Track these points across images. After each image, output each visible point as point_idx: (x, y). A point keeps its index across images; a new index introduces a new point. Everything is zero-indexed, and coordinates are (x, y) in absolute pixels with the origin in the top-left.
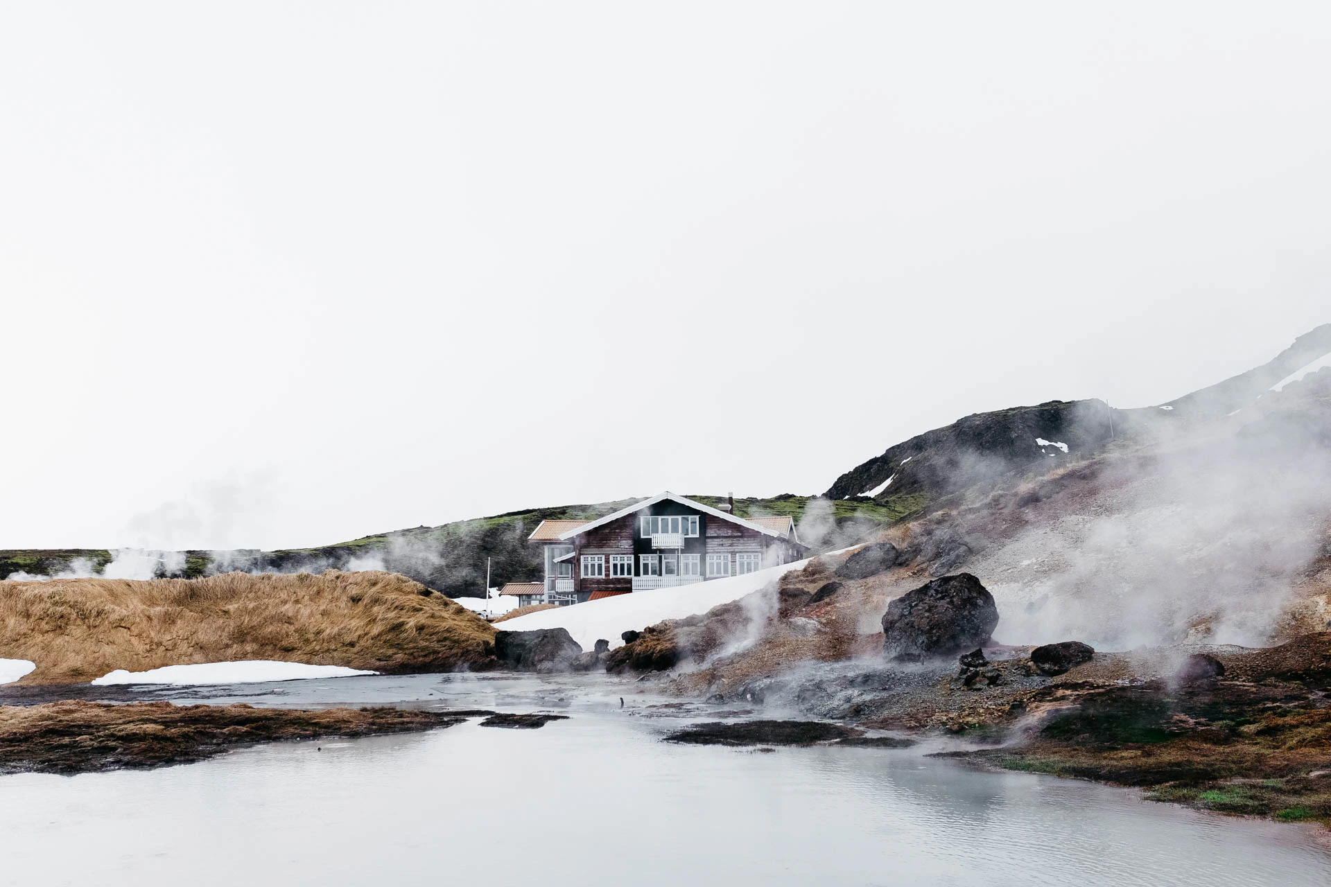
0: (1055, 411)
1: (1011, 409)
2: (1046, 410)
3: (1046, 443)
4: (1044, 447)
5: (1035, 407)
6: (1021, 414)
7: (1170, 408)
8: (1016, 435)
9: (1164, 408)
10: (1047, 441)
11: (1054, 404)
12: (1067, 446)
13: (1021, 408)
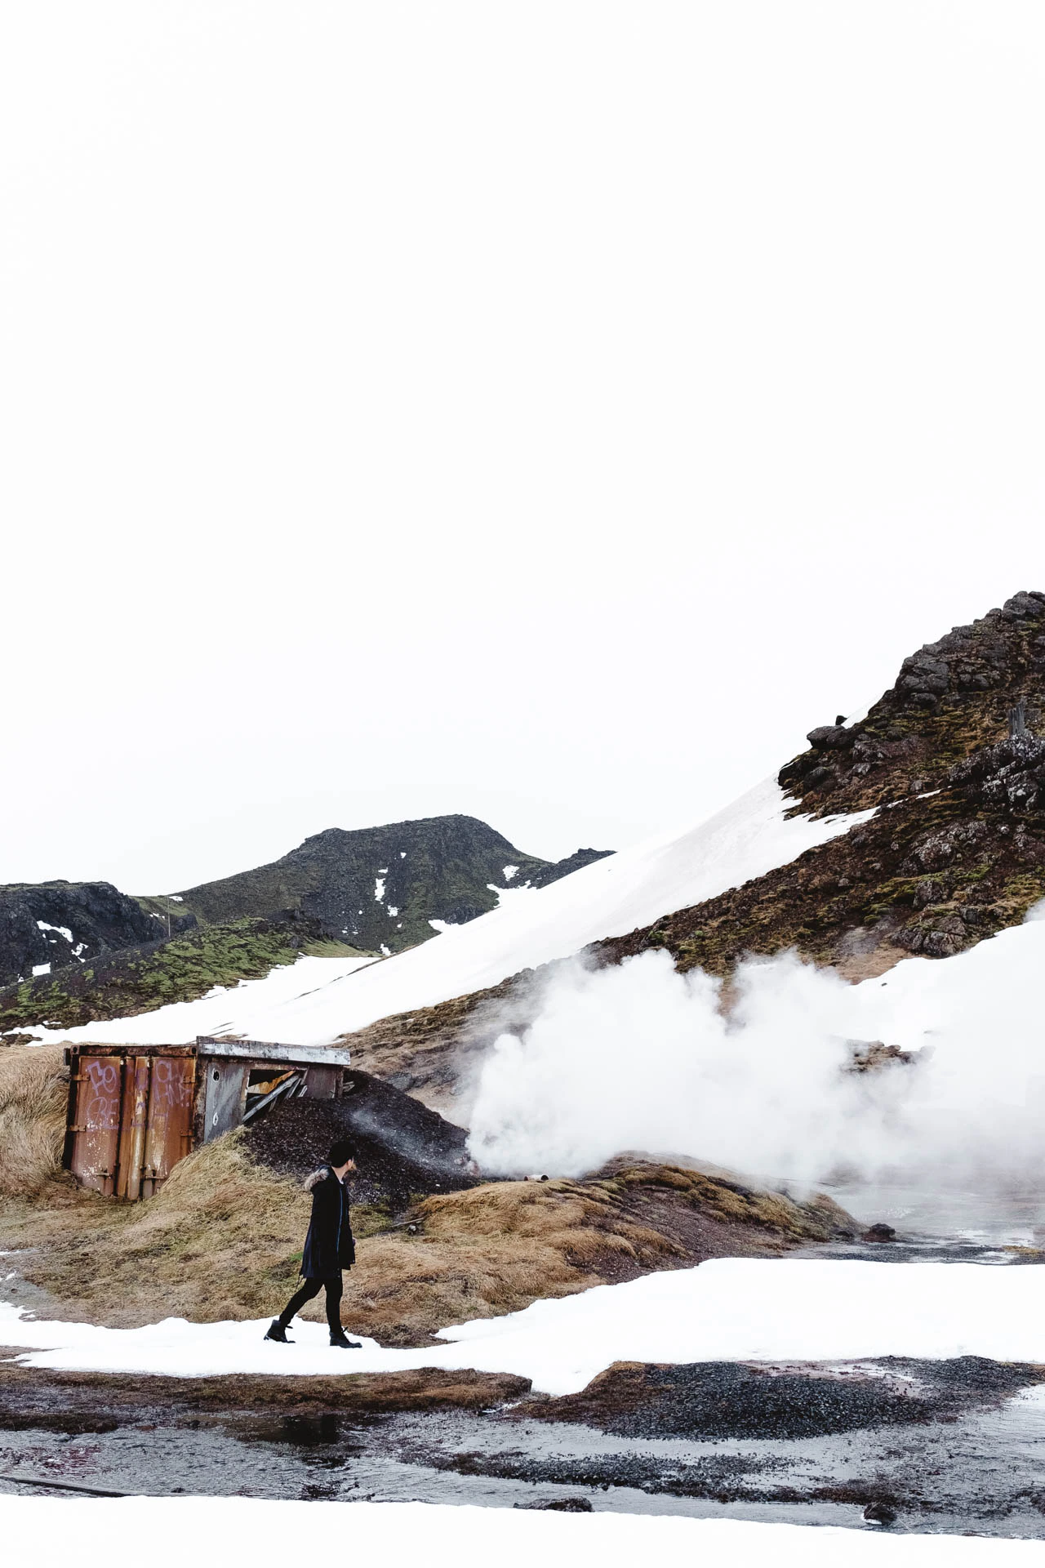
0: (62, 893)
1: (10, 885)
2: (51, 890)
3: (48, 927)
4: (46, 932)
5: (39, 885)
6: (23, 892)
7: (180, 899)
8: (16, 916)
9: (174, 898)
10: (49, 925)
11: (59, 883)
12: (70, 932)
13: (22, 885)
